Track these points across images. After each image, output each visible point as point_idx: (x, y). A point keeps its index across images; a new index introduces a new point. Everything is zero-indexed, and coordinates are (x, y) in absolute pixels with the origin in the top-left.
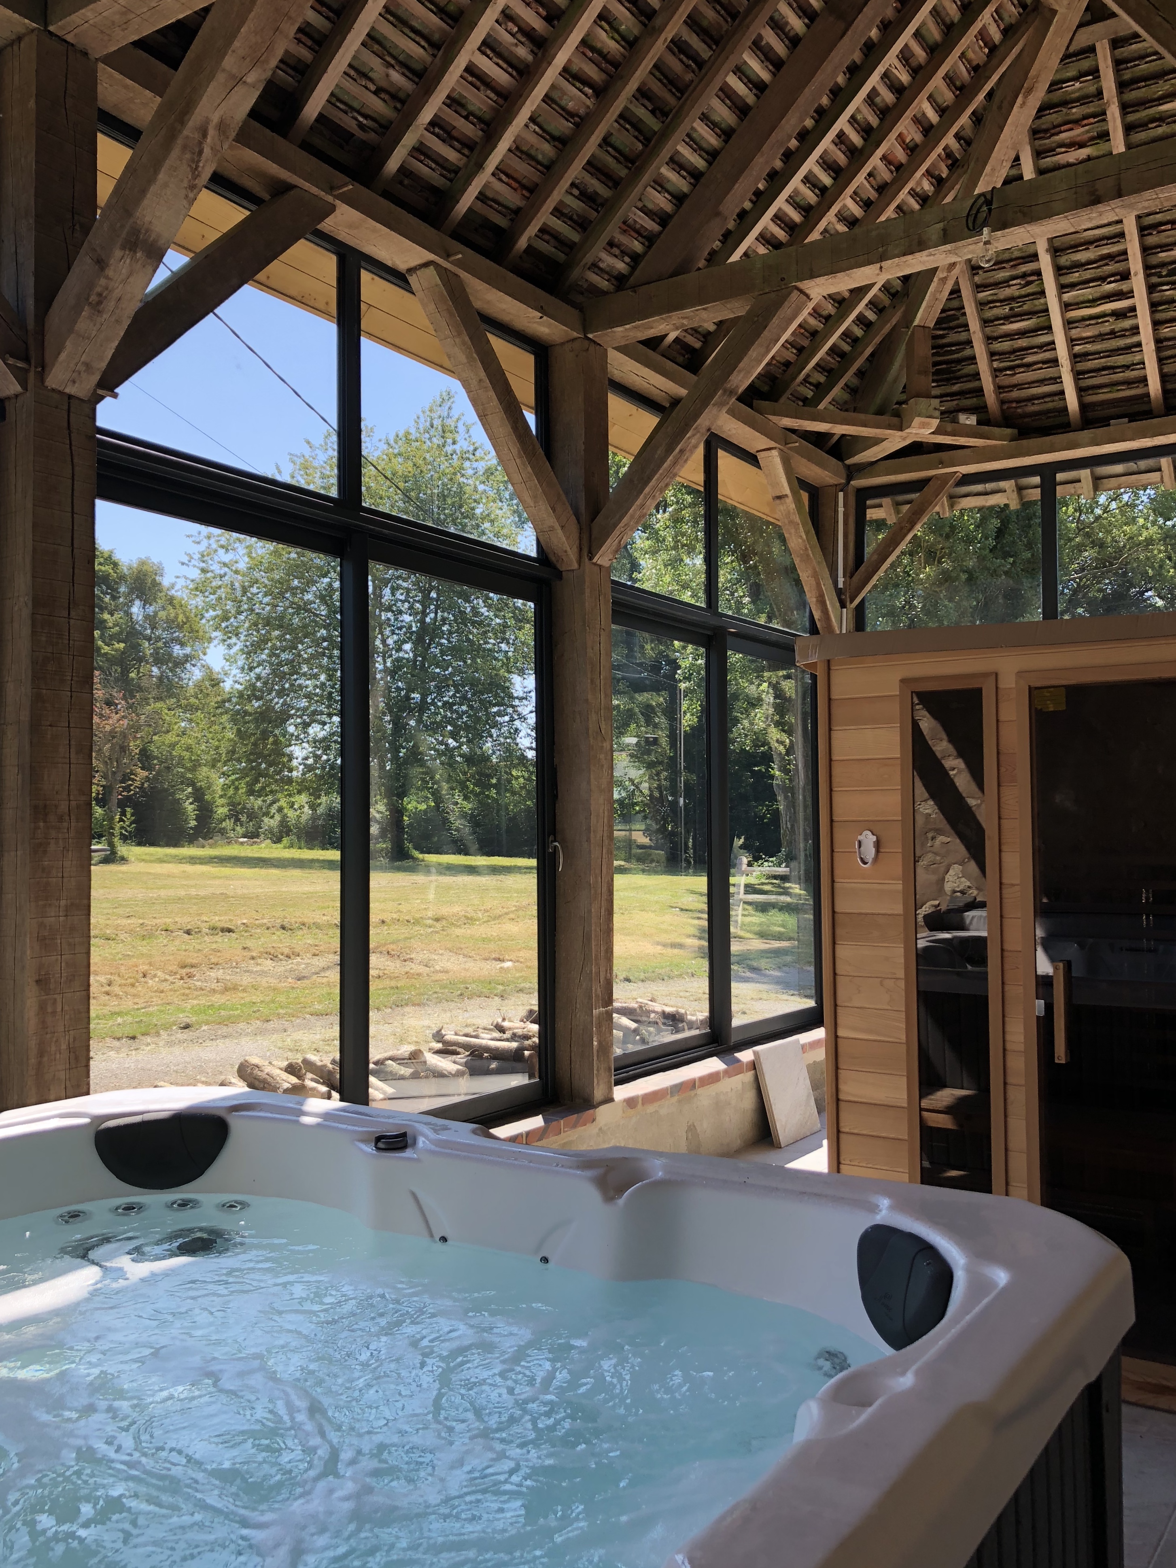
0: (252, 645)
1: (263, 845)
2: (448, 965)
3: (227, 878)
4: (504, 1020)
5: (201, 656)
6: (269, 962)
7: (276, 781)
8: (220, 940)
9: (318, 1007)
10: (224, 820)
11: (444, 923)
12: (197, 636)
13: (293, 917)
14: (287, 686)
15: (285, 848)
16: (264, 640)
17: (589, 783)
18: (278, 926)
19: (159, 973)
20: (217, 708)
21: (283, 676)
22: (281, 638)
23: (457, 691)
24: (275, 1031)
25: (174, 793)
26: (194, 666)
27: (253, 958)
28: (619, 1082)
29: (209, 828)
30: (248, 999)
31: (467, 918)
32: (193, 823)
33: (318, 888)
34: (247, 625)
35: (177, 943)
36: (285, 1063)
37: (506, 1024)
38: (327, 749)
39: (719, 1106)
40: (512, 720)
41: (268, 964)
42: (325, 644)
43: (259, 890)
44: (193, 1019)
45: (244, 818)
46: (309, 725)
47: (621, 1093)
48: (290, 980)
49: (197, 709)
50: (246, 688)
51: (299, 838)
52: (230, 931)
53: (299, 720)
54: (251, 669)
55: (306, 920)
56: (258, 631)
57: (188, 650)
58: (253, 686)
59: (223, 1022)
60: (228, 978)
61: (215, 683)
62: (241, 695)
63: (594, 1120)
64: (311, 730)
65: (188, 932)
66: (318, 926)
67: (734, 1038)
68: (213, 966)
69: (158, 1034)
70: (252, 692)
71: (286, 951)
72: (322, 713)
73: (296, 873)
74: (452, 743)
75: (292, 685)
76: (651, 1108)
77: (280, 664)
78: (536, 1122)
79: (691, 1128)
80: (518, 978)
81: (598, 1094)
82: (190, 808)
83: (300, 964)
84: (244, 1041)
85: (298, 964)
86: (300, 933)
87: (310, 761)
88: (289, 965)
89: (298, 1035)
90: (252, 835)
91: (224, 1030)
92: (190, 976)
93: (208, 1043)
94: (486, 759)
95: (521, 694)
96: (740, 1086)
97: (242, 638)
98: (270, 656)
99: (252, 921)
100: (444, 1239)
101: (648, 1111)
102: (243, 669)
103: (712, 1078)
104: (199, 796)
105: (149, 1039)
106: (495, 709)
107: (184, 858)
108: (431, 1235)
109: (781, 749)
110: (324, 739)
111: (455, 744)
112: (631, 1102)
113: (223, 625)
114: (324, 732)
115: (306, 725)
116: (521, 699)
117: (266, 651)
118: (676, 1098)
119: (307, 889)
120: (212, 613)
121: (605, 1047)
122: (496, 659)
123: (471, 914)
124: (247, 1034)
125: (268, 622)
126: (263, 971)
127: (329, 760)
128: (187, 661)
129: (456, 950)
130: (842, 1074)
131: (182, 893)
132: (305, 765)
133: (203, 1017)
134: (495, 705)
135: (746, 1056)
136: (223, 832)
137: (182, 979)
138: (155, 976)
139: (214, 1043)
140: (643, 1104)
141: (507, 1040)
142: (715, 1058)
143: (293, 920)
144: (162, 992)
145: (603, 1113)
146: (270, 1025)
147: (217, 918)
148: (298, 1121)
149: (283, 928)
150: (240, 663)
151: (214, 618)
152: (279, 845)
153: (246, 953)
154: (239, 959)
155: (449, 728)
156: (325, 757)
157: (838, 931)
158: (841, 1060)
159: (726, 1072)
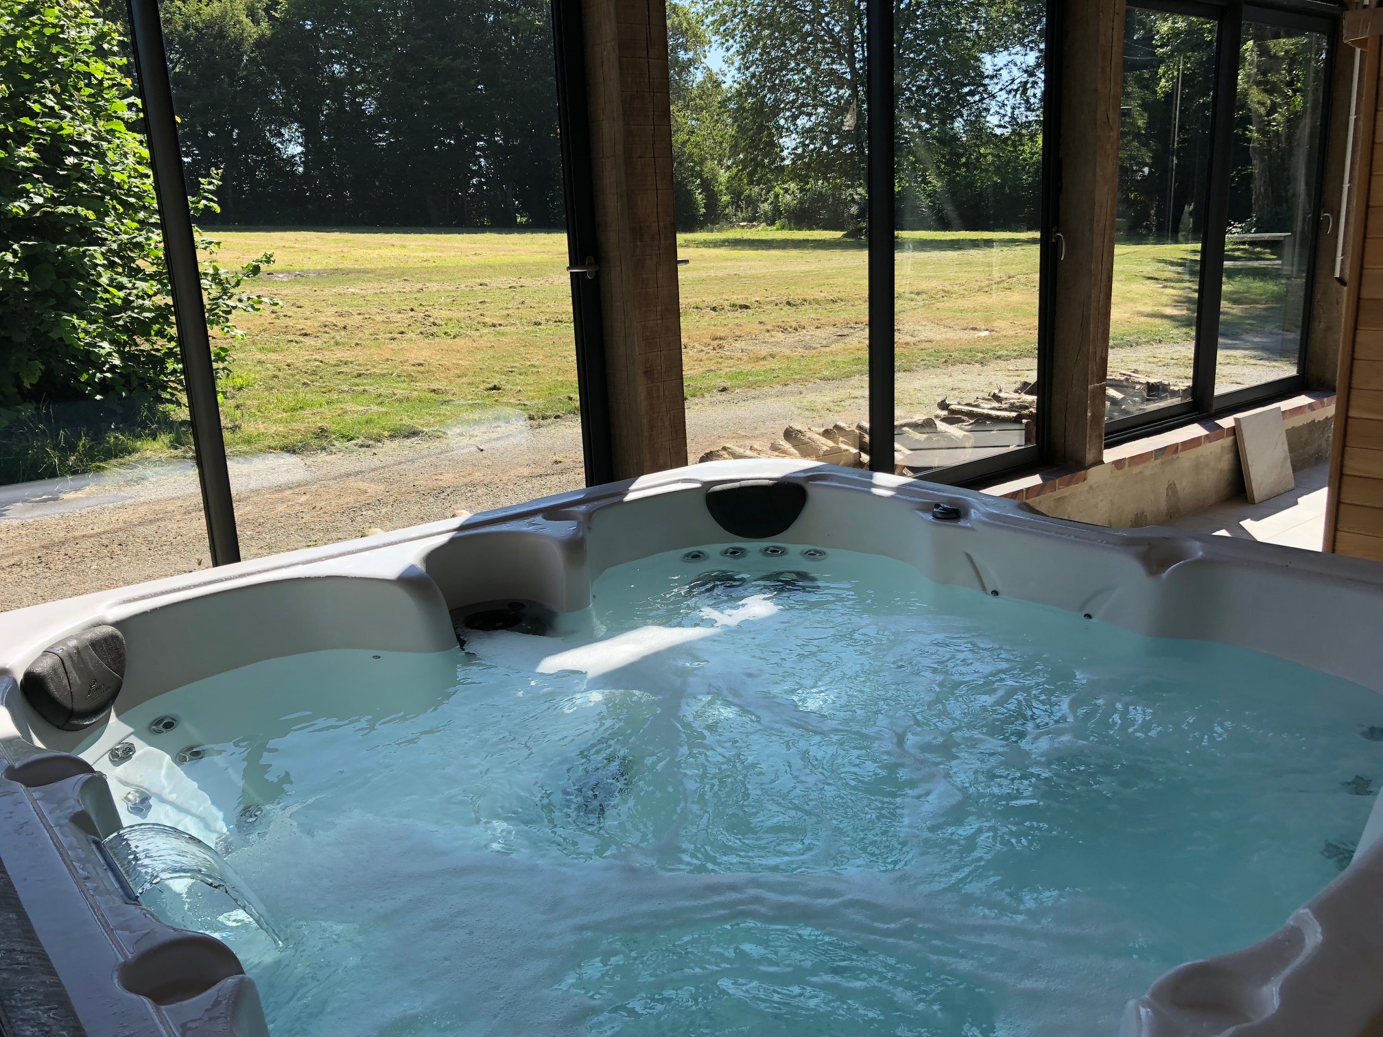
0: (747, 45)
1: (760, 228)
2: (931, 335)
3: (737, 259)
4: (1000, 391)
5: (703, 60)
6: (781, 334)
7: (772, 171)
8: (739, 316)
9: (826, 373)
10: (727, 207)
11: (924, 296)
12: (699, 40)
13: (796, 293)
14: (777, 82)
15: (778, 229)
16: (756, 40)
17: (1094, 174)
18: (785, 302)
19: (697, 345)
20: (720, 108)
21: (772, 73)
22: (771, 36)
23: (931, 74)
24: (792, 393)
25: (686, 185)
26: (697, 69)
27: (768, 331)
28: (1108, 446)
29: (715, 215)
30: (768, 367)
31: (944, 291)
32: (703, 211)
33: (813, 267)
34: (741, 27)
35: (707, 318)
36: (822, 429)
37: (1002, 395)
38: (813, 139)
39: (1197, 467)
40: (982, 100)
41: (780, 336)
42: (810, 39)
43: (764, 271)
44: (728, 384)
45: (743, 204)
46: (797, 117)
47: (1110, 455)
48: (800, 350)
49: (702, 109)
50: (743, 87)
51: (789, 220)
52: (746, 307)
53: (788, 114)
54: (747, 68)
55: (807, 297)
56: (752, 32)
57: (691, 55)
58: (749, 85)
59: (751, 386)
60: (750, 348)
61: (717, 84)
62: (739, 93)
63: (1085, 479)
64: (799, 122)
65: (714, 309)
66: (817, 302)
67: (1215, 406)
68: (738, 338)
69: (703, 396)
70: (749, 89)
71: (794, 324)
72: (808, 105)
73: (794, 253)
74: (925, 126)
75: (781, 81)
76: (1136, 469)
77: (770, 61)
78: (1035, 480)
79: (1171, 487)
80: (995, 346)
81: (1090, 457)
82: (699, 197)
83: (806, 335)
84: (769, 401)
85: (805, 336)
86: (803, 308)
87: (800, 151)
88: (796, 337)
89: (811, 397)
90: (752, 219)
91: (752, 393)
92: (721, 347)
93: (742, 403)
94: (955, 138)
95: (990, 72)
96: (1219, 450)
97: (738, 39)
98: (761, 55)
99: (763, 298)
100: (995, 593)
101: (1134, 472)
102: (739, 69)
103: (1195, 442)
104: (707, 186)
105: (696, 400)
106: (966, 90)
107: (701, 243)
108: (984, 589)
109: (1262, 111)
110: (811, 130)
111: (928, 126)
112: (1119, 464)
113: (722, 29)
114: (811, 123)
115: (795, 118)
116: (992, 77)
117: (759, 51)
118: (1159, 461)
119: (803, 268)
120: (711, 19)
121: (1098, 417)
122: (968, 39)
123: (949, 288)
124: (771, 396)
125: (759, 22)
126: (778, 343)
127: (815, 148)
128: (690, 64)
129: (938, 322)
130: (1349, 450)
131: (704, 275)
132: (795, 154)
133: (735, 382)
134: (966, 85)
135: (1227, 422)
136: (727, 217)
137: (714, 349)
138: (694, 347)
139: (746, 403)
140: (1129, 466)
141: (1005, 410)
142: (1196, 425)
143: (796, 298)
144: (701, 361)
145: (1094, 474)
146: (788, 389)
147: (735, 297)
148: (870, 493)
149: (789, 303)
150: (737, 64)
151: (713, 23)
152: (773, 228)
153: (762, 327)
154: (757, 332)
155: (923, 111)
156: (812, 147)
157: (1361, 318)
158: (1349, 438)
159: (1206, 436)
